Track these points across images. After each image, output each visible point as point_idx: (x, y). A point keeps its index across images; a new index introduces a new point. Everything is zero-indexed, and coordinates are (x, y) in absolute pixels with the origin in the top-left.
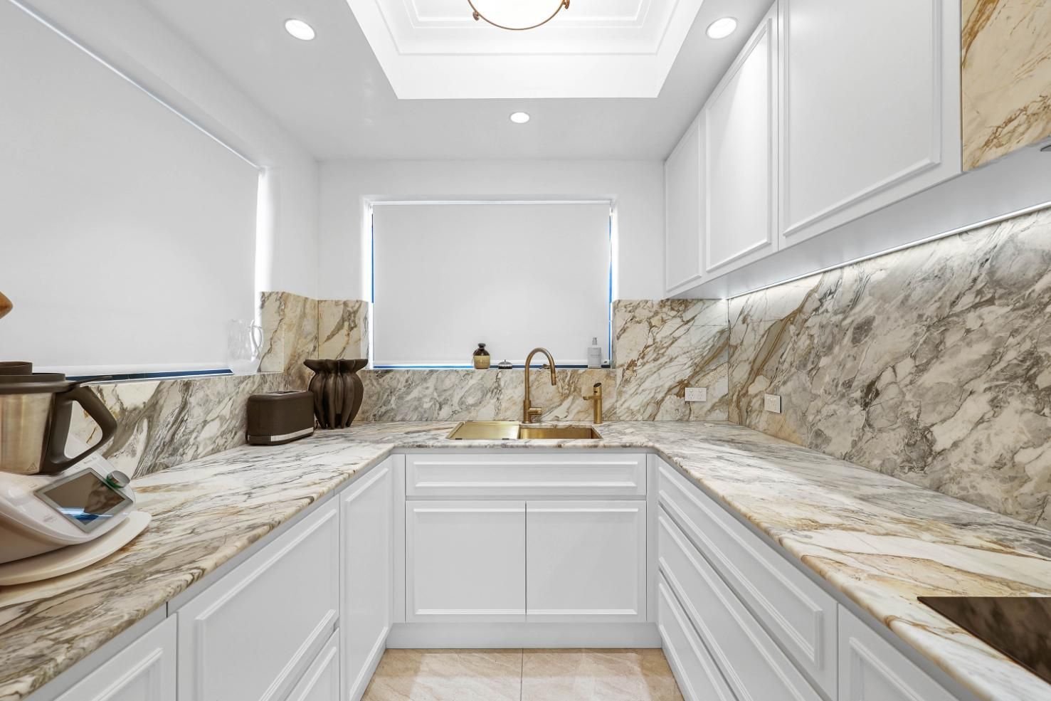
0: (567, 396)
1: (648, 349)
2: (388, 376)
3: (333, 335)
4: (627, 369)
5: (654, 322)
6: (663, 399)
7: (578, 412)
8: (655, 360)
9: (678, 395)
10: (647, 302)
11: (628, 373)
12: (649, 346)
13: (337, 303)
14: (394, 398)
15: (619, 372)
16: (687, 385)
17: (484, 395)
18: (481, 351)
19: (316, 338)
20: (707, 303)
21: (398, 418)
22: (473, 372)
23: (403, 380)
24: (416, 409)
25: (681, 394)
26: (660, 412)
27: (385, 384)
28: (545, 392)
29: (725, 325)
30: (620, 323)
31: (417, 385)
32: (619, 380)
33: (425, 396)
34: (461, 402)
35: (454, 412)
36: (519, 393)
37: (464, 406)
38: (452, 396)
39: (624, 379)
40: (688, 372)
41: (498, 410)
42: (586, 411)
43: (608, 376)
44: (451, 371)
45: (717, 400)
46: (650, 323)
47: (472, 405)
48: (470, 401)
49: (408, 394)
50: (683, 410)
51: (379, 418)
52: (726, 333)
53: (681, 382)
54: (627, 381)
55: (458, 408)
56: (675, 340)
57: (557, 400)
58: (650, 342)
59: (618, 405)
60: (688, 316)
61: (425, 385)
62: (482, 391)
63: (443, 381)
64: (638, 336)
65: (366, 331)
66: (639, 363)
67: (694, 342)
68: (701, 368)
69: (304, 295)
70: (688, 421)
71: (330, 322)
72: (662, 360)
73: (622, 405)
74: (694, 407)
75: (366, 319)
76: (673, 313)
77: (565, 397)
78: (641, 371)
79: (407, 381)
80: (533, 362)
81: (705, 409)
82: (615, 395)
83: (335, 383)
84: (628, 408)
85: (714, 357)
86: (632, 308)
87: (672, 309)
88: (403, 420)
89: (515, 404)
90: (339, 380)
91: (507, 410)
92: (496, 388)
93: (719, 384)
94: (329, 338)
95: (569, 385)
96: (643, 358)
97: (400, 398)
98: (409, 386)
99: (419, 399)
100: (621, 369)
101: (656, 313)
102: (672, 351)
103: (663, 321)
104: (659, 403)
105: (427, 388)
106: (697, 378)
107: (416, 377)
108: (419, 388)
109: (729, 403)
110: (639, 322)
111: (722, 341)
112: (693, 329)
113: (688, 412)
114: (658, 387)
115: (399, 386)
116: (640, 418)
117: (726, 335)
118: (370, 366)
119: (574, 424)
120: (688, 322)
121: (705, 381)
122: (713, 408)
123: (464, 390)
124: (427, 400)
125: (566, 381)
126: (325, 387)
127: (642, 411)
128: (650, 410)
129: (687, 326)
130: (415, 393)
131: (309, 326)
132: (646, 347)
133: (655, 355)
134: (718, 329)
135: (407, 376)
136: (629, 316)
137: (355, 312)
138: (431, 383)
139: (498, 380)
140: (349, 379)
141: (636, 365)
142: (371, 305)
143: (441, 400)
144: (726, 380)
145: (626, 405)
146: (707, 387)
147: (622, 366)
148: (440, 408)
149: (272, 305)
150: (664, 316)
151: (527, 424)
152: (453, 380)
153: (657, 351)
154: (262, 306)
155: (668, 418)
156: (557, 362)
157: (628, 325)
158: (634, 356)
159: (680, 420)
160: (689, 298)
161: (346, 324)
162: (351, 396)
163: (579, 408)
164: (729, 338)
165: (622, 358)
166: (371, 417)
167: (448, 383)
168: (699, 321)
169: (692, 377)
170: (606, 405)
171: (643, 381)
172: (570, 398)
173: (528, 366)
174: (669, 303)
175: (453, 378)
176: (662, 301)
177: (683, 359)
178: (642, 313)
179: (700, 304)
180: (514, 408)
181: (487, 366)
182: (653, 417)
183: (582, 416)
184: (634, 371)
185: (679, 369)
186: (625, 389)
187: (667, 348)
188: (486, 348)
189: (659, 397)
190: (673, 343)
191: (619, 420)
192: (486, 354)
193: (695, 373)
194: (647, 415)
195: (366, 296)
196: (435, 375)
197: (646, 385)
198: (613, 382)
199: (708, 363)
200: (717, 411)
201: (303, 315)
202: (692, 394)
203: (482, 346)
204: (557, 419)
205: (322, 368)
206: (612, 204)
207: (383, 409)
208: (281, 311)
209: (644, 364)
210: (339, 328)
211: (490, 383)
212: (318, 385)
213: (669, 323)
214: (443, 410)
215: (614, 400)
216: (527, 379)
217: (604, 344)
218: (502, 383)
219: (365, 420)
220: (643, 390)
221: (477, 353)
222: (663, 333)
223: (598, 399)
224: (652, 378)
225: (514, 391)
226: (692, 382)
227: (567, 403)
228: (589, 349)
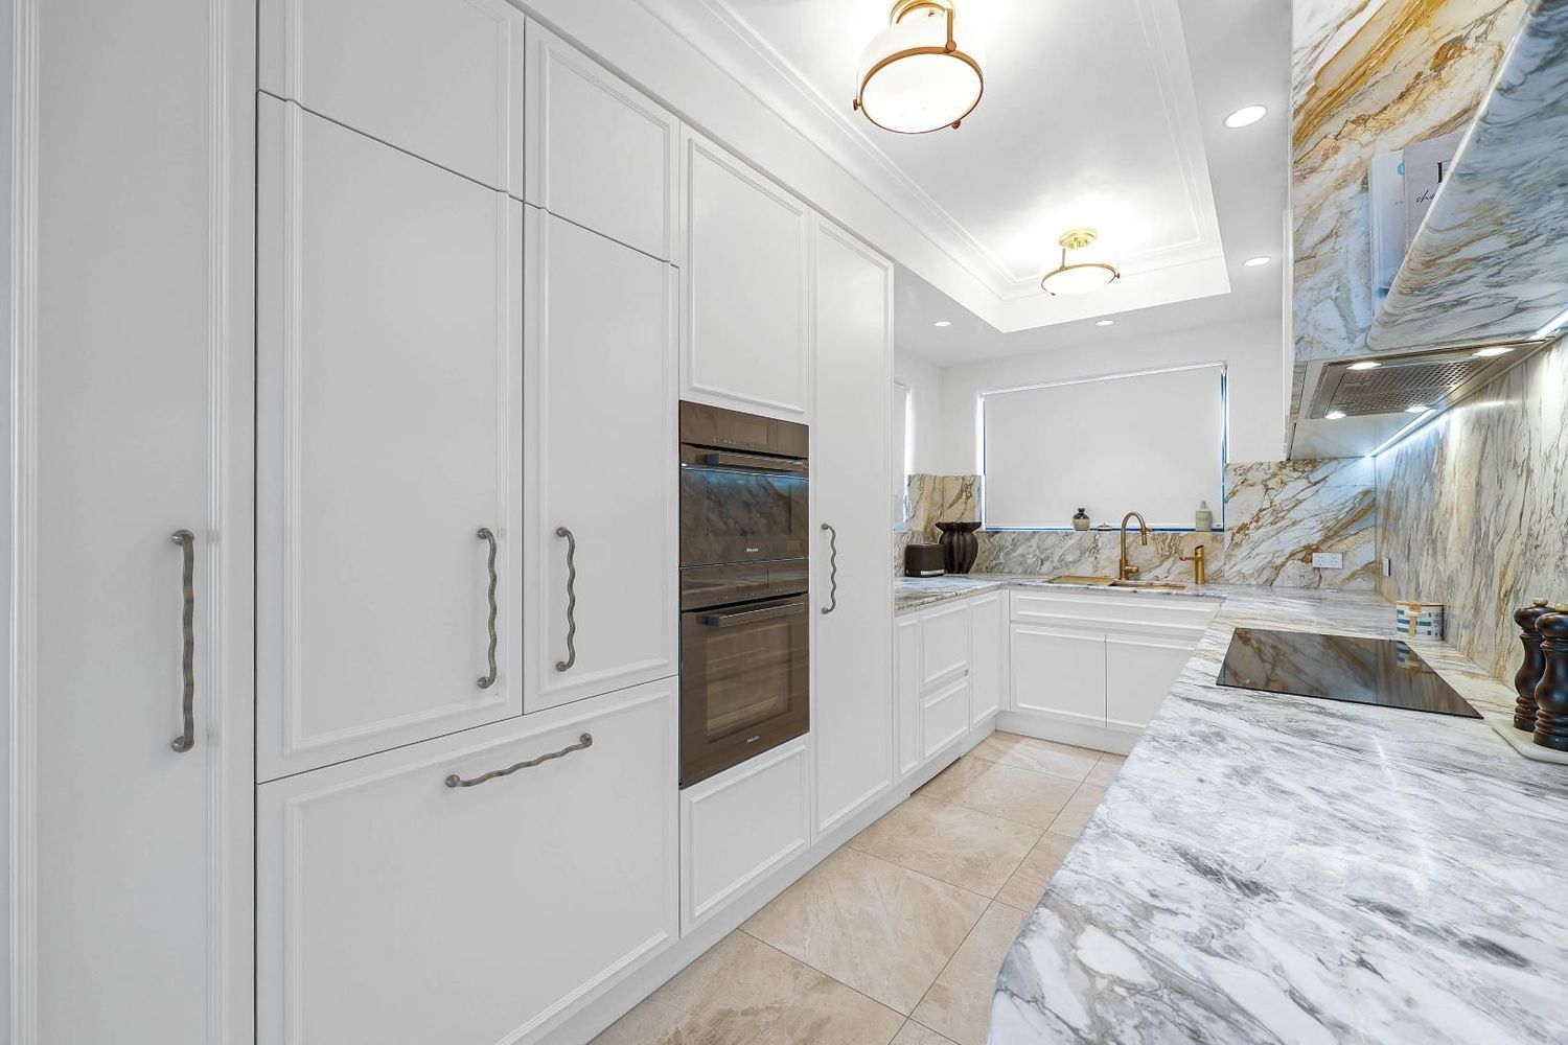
0: (1168, 558)
1: (1264, 512)
2: (997, 536)
3: (954, 503)
4: (1238, 532)
5: (1270, 484)
6: (1283, 565)
7: (1180, 573)
8: (1272, 524)
9: (1303, 560)
10: (1262, 464)
11: (1238, 537)
12: (1264, 510)
13: (957, 478)
14: (1002, 554)
15: (1228, 535)
16: (1316, 550)
17: (1082, 554)
18: (1081, 514)
19: (942, 506)
20: (1344, 462)
21: (1006, 571)
22: (1072, 533)
23: (1010, 539)
24: (1021, 563)
25: (1307, 560)
26: (1280, 576)
27: (995, 543)
28: (1141, 555)
29: (1370, 485)
30: (1229, 487)
31: (1022, 544)
32: (1227, 543)
33: (1028, 553)
34: (1061, 560)
35: (1054, 568)
36: (1116, 553)
37: (1063, 563)
38: (1052, 554)
39: (1234, 542)
40: (1318, 537)
41: (1096, 568)
42: (1188, 573)
43: (1215, 539)
44: (1054, 532)
45: (1358, 568)
46: (1266, 485)
47: (1071, 562)
48: (1070, 558)
49: (1014, 551)
50: (1311, 577)
51: (989, 570)
52: (1371, 494)
53: (1308, 547)
54: (1238, 545)
55: (1058, 564)
56: (1299, 502)
57: (1156, 561)
58: (1266, 504)
59: (1227, 567)
60: (1316, 476)
61: (1029, 544)
62: (1081, 550)
63: (1045, 541)
64: (1253, 499)
65: (980, 500)
66: (1252, 527)
67: (1325, 504)
68: (1336, 533)
69: (934, 475)
70: (1317, 588)
71: (952, 494)
72: (1282, 524)
73: (1231, 568)
74: (1325, 574)
75: (979, 489)
76: (1296, 474)
77: (1166, 558)
78: (1255, 535)
79: (1013, 541)
80: (1128, 526)
81: (1341, 577)
82: (1221, 558)
83: (958, 539)
84: (1239, 572)
85: (1354, 521)
86: (1244, 471)
87: (1295, 470)
88: (1010, 572)
89: (1112, 563)
90: (961, 538)
91: (1104, 568)
92: (1094, 548)
93: (1361, 551)
94: (951, 506)
95: (1170, 547)
96: (1257, 521)
97: (1008, 554)
98: (1015, 545)
99: (1024, 556)
100: (1230, 533)
101: (1274, 475)
102: (1295, 514)
103: (1284, 483)
104: (1278, 569)
105: (1031, 547)
106: (1329, 544)
107: (1021, 538)
108: (1025, 546)
109: (1375, 572)
110: (1252, 485)
111: (1365, 503)
112: (1323, 490)
113: (1317, 579)
114: (1276, 552)
115: (1007, 544)
116: (1254, 583)
117: (1371, 496)
118: (983, 528)
119: (1175, 584)
120: (1316, 483)
121: (1342, 546)
122: (1353, 576)
123: (1064, 549)
124: (1031, 556)
125: (1167, 542)
126: (951, 542)
127: (1256, 575)
128: (1266, 575)
129: (1315, 488)
130: (1020, 551)
131: (937, 497)
132: (1261, 510)
133: (1273, 518)
134: (1364, 488)
135: (1013, 536)
136: (1239, 479)
137: (971, 485)
138: (1034, 542)
139: (1096, 541)
140: (968, 537)
141: (1248, 529)
142: (983, 477)
143: (1042, 557)
144: (1371, 545)
145: (1234, 569)
146: (1344, 554)
147: (1230, 529)
148: (1042, 564)
149: (915, 483)
150: (1284, 478)
151: (1123, 580)
152: (1054, 540)
153: (1275, 515)
154: (909, 485)
155: (1290, 584)
157: (1238, 488)
158: (1246, 519)
159: (1307, 587)
160: (1318, 457)
161: (964, 494)
162: (969, 549)
163: (1181, 569)
164: (1374, 500)
165: (1232, 521)
166: (984, 569)
167: (1049, 542)
168: (1332, 481)
169: (1323, 542)
170: (1211, 568)
171: (1257, 544)
172: (1171, 559)
173: (1124, 529)
174: (1291, 464)
175: (1053, 539)
176: (1281, 462)
177: (1311, 523)
178: (1256, 476)
179: (1335, 462)
180: (1111, 566)
181: (1086, 528)
182: (1270, 583)
183: (1184, 577)
184: (1246, 535)
185: (1307, 532)
186: (1234, 553)
187: (1289, 511)
188: (1085, 513)
189: (1279, 562)
190: (1296, 505)
191: (1227, 582)
192: (1086, 517)
193: (1326, 538)
194: (1262, 580)
195: (980, 472)
196: (1037, 536)
197: (1262, 549)
198: (1220, 546)
199: (1346, 526)
200: (1359, 580)
201: (934, 489)
202: (1318, 559)
203: (1081, 511)
204: (1157, 578)
205: (949, 528)
206: (1224, 365)
207: (994, 562)
208: (921, 488)
209: (1258, 528)
210: (959, 497)
211: (1088, 543)
212: (946, 540)
213: (1291, 485)
214: (1044, 565)
215: (1220, 564)
216: (1123, 541)
217: (1216, 508)
218: (1100, 544)
219: (979, 571)
220: (1258, 554)
221: (1076, 517)
222: (1283, 496)
223: (1199, 560)
224: (1270, 541)
225: (1111, 553)
226: (1323, 548)
227: (1166, 564)
228: (1197, 512)
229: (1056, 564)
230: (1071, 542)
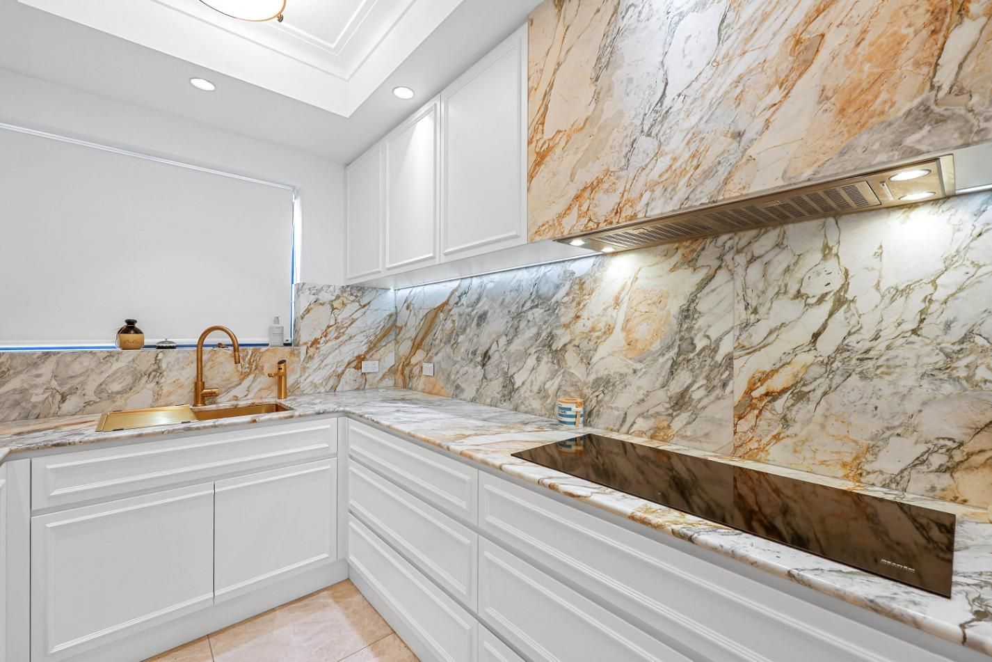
0: (247, 375)
1: (330, 329)
4: (311, 346)
5: (336, 304)
6: (343, 373)
7: (260, 390)
8: (337, 338)
9: (355, 368)
10: (329, 287)
11: (312, 350)
12: (331, 326)
15: (303, 349)
16: (364, 359)
17: (137, 379)
18: (130, 327)
20: (380, 292)
22: (118, 353)
24: (16, 404)
25: (358, 367)
26: (341, 383)
28: (221, 370)
29: (393, 310)
30: (304, 305)
31: (20, 372)
32: (303, 357)
33: (35, 386)
34: (100, 390)
35: (88, 403)
36: (189, 373)
37: (104, 395)
38: (83, 383)
39: (308, 355)
40: (364, 349)
41: (157, 394)
42: (269, 388)
43: (292, 353)
44: (79, 353)
45: (386, 370)
46: (332, 305)
47: (118, 393)
48: (115, 387)
50: (360, 380)
52: (393, 316)
53: (358, 357)
54: (311, 358)
55: (94, 398)
56: (353, 321)
57: (235, 379)
58: (332, 322)
59: (302, 380)
60: (364, 301)
61: (35, 372)
62: (134, 376)
63: (67, 366)
64: (322, 317)
66: (322, 341)
67: (369, 323)
68: (375, 345)
70: (364, 389)
72: (343, 338)
73: (305, 380)
74: (368, 377)
76: (352, 298)
77: (245, 376)
78: (324, 348)
80: (208, 341)
81: (377, 379)
82: (299, 371)
84: (312, 382)
85: (384, 336)
86: (317, 291)
87: (352, 294)
89: (182, 386)
91: (170, 394)
92: (155, 371)
93: (388, 357)
95: (250, 363)
96: (326, 336)
99: (23, 391)
100: (305, 347)
101: (338, 297)
102: (351, 331)
103: (344, 304)
104: (339, 376)
105: (39, 376)
106: (371, 353)
107: (16, 362)
108: (23, 376)
109: (395, 372)
110: (322, 304)
111: (391, 323)
112: (368, 312)
113: (364, 381)
114: (338, 362)
116: (323, 391)
117: (394, 318)
119: (257, 401)
120: (364, 306)
121: (377, 355)
122: (384, 377)
123: (105, 375)
124: (40, 391)
125: (247, 359)
127: (324, 384)
128: (331, 382)
129: (363, 310)
130: (14, 383)
132: (329, 327)
133: (336, 334)
134: (388, 313)
136: (313, 298)
138: (47, 369)
139: (157, 361)
141: (319, 343)
143: (65, 389)
144: (393, 354)
145: (309, 380)
146: (379, 360)
147: (305, 343)
148: (63, 400)
150: (345, 300)
151: (200, 407)
152: (86, 364)
153: (338, 330)
155: (347, 388)
156: (241, 341)
157: (312, 306)
158: (318, 334)
159: (358, 389)
160: (366, 286)
163: (260, 386)
164: (395, 321)
165: (306, 337)
167: (76, 368)
168: (373, 306)
169: (367, 352)
170: (290, 380)
171: (326, 356)
172: (251, 377)
173: (200, 345)
174: (349, 289)
175: (87, 362)
176: (343, 287)
177: (360, 337)
178: (325, 296)
179: (374, 292)
180: (180, 391)
181: (140, 346)
182: (334, 389)
183: (265, 393)
184: (317, 348)
185: (357, 346)
186: (308, 365)
187: (347, 328)
188: (137, 325)
189: (340, 370)
190: (352, 323)
191: (303, 394)
192: (138, 332)
193: (370, 349)
194: (328, 387)
196: (53, 359)
197: (329, 360)
198: (297, 359)
199: (380, 340)
200: (387, 379)
202: (367, 366)
203: (130, 323)
204: (236, 398)
206: (296, 192)
209: (326, 342)
211: (145, 366)
213: (349, 306)
214: (67, 402)
215: (299, 375)
216: (199, 360)
217: (286, 323)
218: (164, 365)
220: (326, 365)
221: (122, 332)
222: (347, 312)
223: (281, 373)
224: (334, 354)
225: (180, 373)
226: (368, 357)
227: (247, 382)
228: (271, 328)
229: (91, 396)
230: (116, 366)
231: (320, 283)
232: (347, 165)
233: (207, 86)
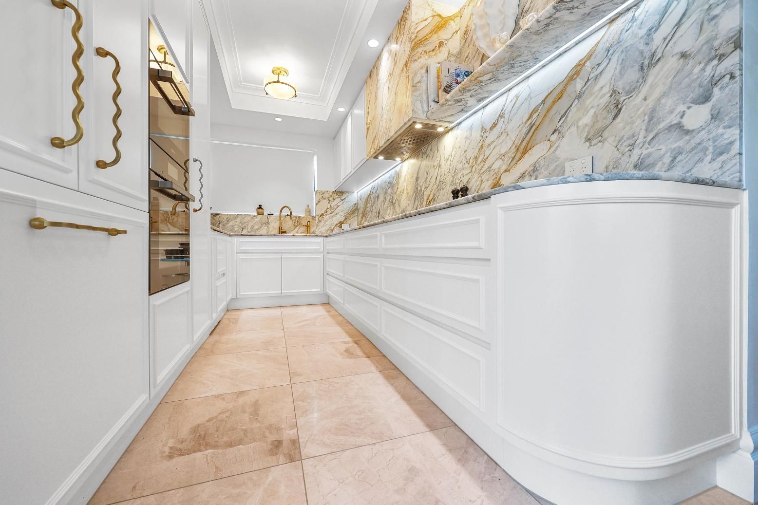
0: (297, 226)
1: (328, 209)
2: (218, 216)
4: (320, 216)
5: (330, 199)
6: (334, 228)
8: (331, 213)
10: (327, 191)
11: (321, 218)
14: (221, 226)
15: (317, 217)
17: (262, 225)
18: (260, 207)
20: (350, 193)
22: (256, 216)
23: (225, 218)
24: (232, 230)
25: (340, 227)
26: (333, 233)
28: (288, 225)
29: (356, 201)
30: (318, 199)
31: (232, 220)
32: (317, 221)
33: (236, 225)
34: (252, 228)
35: (249, 232)
36: (277, 224)
37: (253, 230)
38: (247, 225)
40: (343, 219)
41: (268, 232)
43: (313, 219)
44: (247, 216)
47: (257, 229)
48: (256, 227)
49: (228, 224)
52: (357, 204)
53: (340, 222)
54: (320, 221)
55: (250, 230)
56: (338, 206)
57: (293, 228)
58: (329, 207)
59: (317, 229)
60: (343, 197)
61: (235, 220)
62: (261, 223)
63: (243, 219)
64: (325, 204)
67: (345, 207)
68: (348, 217)
72: (334, 214)
76: (337, 196)
78: (326, 217)
79: (227, 218)
80: (283, 213)
82: (315, 226)
84: (321, 231)
85: (352, 213)
86: (322, 193)
87: (337, 194)
89: (275, 228)
92: (267, 222)
93: (354, 223)
95: (297, 222)
96: (326, 212)
97: (224, 225)
98: (228, 221)
99: (233, 226)
101: (331, 196)
102: (337, 211)
103: (334, 199)
104: (332, 230)
105: (236, 222)
106: (346, 221)
107: (231, 217)
108: (233, 222)
110: (325, 199)
111: (355, 208)
112: (345, 202)
114: (332, 224)
115: (223, 221)
120: (343, 200)
121: (349, 222)
123: (253, 223)
124: (236, 226)
125: (296, 220)
127: (326, 233)
128: (329, 232)
129: (342, 202)
130: (231, 224)
134: (354, 203)
135: (227, 216)
136: (321, 196)
138: (238, 220)
139: (268, 219)
141: (323, 215)
143: (243, 226)
144: (357, 221)
145: (319, 230)
146: (350, 224)
147: (318, 215)
148: (243, 230)
150: (334, 197)
152: (248, 219)
153: (331, 210)
157: (321, 200)
158: (323, 212)
160: (344, 191)
164: (357, 207)
165: (319, 212)
167: (246, 220)
168: (347, 200)
169: (344, 220)
170: (312, 230)
172: (299, 226)
173: (281, 214)
174: (336, 192)
176: (333, 191)
177: (341, 214)
178: (326, 196)
179: (348, 193)
180: (275, 231)
181: (263, 214)
183: (303, 232)
184: (323, 217)
185: (340, 217)
186: (319, 224)
187: (335, 209)
188: (262, 207)
189: (332, 227)
192: (262, 209)
193: (346, 219)
196: (240, 217)
197: (327, 222)
198: (315, 221)
199: (350, 215)
202: (344, 226)
203: (260, 206)
206: (315, 152)
209: (326, 215)
211: (264, 220)
213: (336, 200)
216: (280, 220)
217: (311, 207)
218: (270, 221)
220: (326, 225)
221: (258, 209)
222: (334, 203)
223: (308, 227)
224: (330, 220)
225: (275, 225)
226: (344, 222)
227: (297, 229)
228: (306, 209)
229: (249, 230)
230: (256, 220)
231: (324, 189)
232: (335, 138)
233: (280, 120)
